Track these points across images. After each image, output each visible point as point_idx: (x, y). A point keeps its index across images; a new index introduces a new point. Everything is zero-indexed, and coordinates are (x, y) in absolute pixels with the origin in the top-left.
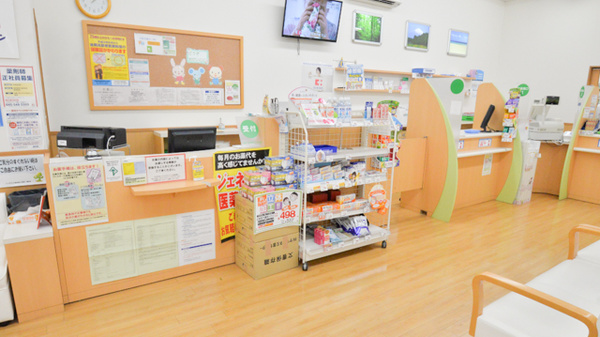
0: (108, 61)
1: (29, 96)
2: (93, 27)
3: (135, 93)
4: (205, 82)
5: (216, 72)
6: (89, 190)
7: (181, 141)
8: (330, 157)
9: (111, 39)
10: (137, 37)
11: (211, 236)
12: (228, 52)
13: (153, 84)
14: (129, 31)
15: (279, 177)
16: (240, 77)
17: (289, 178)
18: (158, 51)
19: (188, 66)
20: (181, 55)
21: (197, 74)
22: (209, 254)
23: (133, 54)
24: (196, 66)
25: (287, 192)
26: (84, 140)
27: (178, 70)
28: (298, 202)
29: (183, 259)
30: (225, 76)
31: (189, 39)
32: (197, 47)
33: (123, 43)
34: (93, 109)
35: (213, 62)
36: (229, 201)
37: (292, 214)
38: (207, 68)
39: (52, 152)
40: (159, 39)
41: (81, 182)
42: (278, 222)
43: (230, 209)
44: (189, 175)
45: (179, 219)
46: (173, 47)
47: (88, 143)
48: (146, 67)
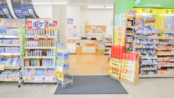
0: (88, 30)
1: (79, 34)
2: (86, 26)
3: (90, 34)
4: (100, 32)
5: (102, 31)
6: (83, 43)
7: (92, 39)
8: (109, 41)
9: (88, 27)
10: (91, 27)
11: (95, 50)
12: (104, 28)
13: (93, 33)
14: (90, 26)
15: (102, 43)
16: (105, 31)
17: (103, 43)
18: (94, 28)
19: (98, 30)
20: (97, 29)
21: (99, 31)
22: (94, 52)
23: (91, 29)
24: (99, 30)
25: (103, 45)
26: (83, 38)
27: (96, 31)
28: (104, 46)
29: (91, 52)
30: (103, 31)
31: (98, 27)
32: (99, 28)
33: (90, 28)
34: (85, 36)
35: (101, 29)
36: (97, 46)
37: (103, 48)
38: (100, 30)
39: (81, 39)
40: (94, 27)
41: (82, 42)
42: (101, 48)
43: (97, 47)
44: (93, 42)
45: (91, 47)
46: (96, 28)
47: (84, 39)
48: (92, 31)
